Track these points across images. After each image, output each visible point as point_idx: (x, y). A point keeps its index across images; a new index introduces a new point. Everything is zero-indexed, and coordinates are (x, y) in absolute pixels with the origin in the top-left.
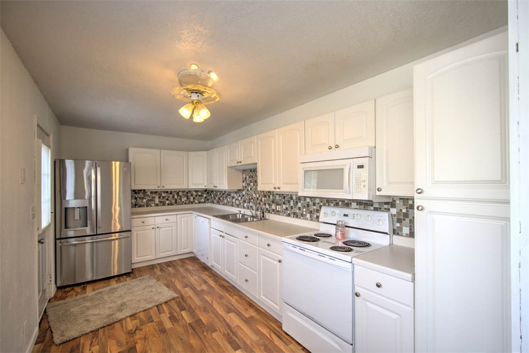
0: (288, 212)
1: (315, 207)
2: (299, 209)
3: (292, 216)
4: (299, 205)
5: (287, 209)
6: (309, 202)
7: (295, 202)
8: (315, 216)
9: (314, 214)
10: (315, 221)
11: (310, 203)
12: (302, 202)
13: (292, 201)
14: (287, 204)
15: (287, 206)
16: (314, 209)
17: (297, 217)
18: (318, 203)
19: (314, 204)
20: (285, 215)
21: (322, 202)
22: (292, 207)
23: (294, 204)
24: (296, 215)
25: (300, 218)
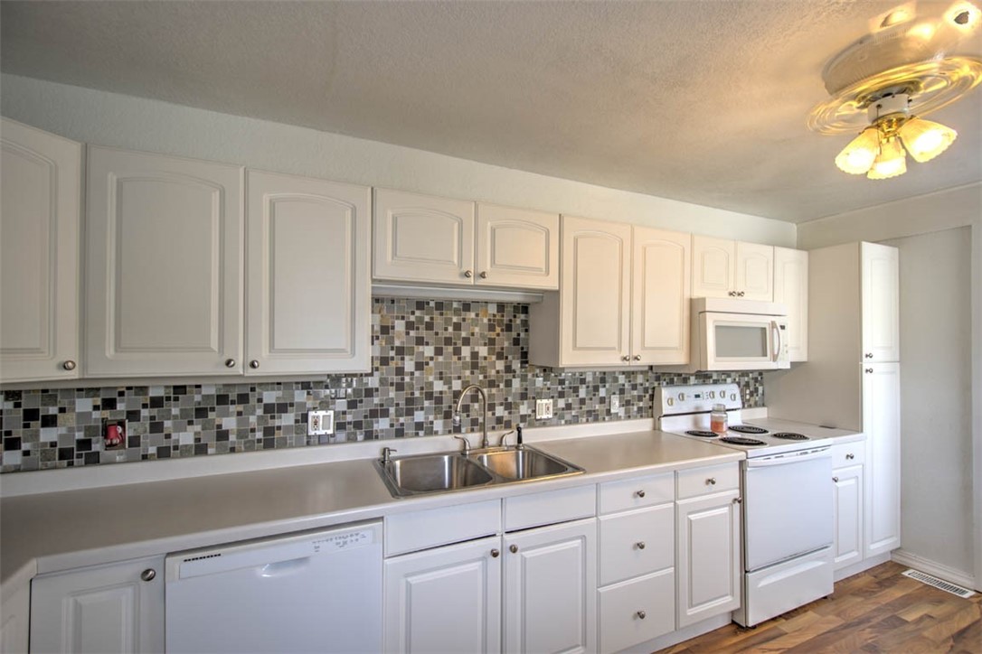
0: (574, 413)
1: (635, 393)
2: (602, 400)
3: (584, 420)
4: (602, 392)
5: (569, 407)
6: (624, 385)
7: (591, 389)
8: (635, 408)
9: (633, 405)
10: (636, 417)
11: (626, 386)
12: (607, 385)
13: (584, 386)
14: (569, 396)
15: (570, 401)
16: (633, 396)
17: (596, 419)
18: (642, 385)
19: (634, 387)
20: (563, 422)
21: (648, 381)
22: (582, 401)
23: (587, 393)
24: (594, 416)
25: (604, 419)
